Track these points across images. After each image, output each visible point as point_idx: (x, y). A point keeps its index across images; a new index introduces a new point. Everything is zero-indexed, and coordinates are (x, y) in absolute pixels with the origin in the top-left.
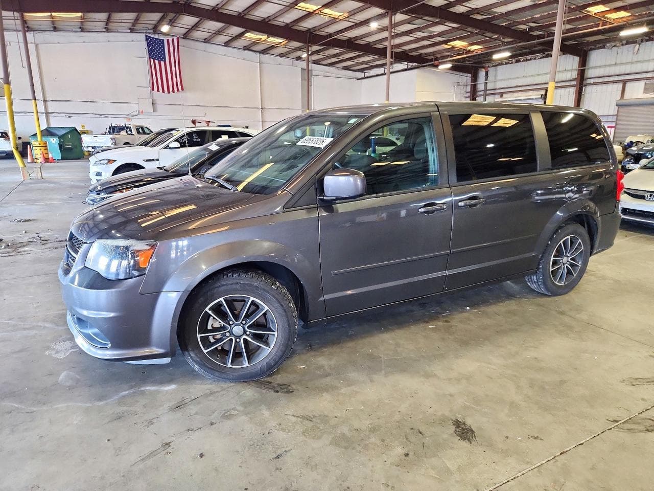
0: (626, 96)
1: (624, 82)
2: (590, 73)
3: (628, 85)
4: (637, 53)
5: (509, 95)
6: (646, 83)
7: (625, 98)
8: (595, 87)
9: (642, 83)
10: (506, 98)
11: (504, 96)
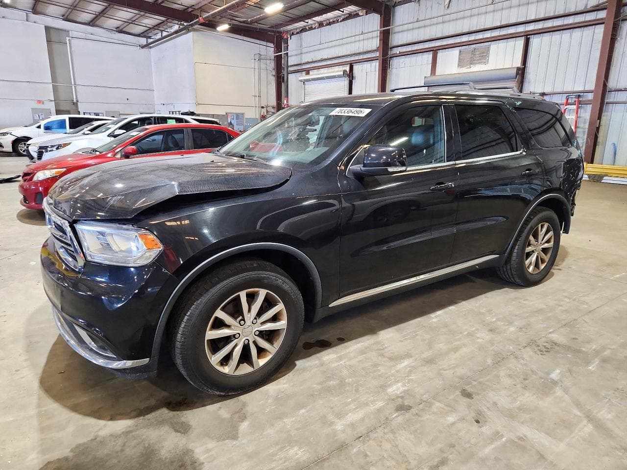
0: (439, 71)
1: (435, 51)
2: (396, 39)
3: (440, 54)
4: (448, 7)
5: (315, 71)
6: (460, 52)
7: (437, 74)
8: (402, 59)
9: (456, 52)
10: (312, 75)
11: (311, 73)
